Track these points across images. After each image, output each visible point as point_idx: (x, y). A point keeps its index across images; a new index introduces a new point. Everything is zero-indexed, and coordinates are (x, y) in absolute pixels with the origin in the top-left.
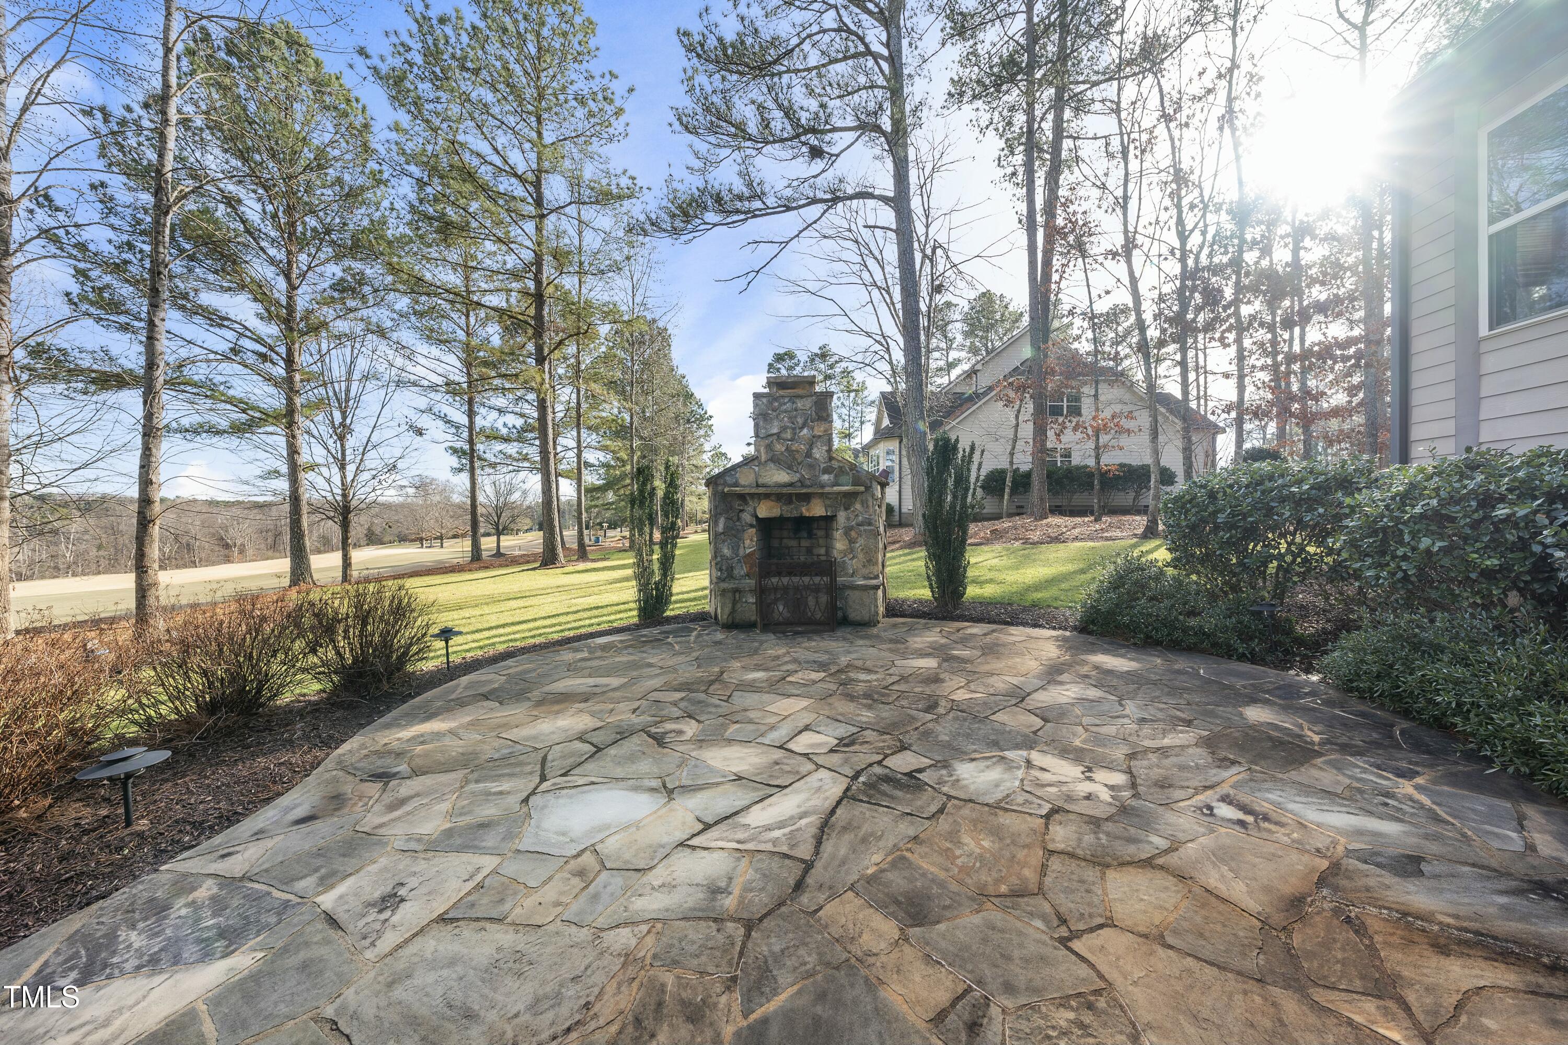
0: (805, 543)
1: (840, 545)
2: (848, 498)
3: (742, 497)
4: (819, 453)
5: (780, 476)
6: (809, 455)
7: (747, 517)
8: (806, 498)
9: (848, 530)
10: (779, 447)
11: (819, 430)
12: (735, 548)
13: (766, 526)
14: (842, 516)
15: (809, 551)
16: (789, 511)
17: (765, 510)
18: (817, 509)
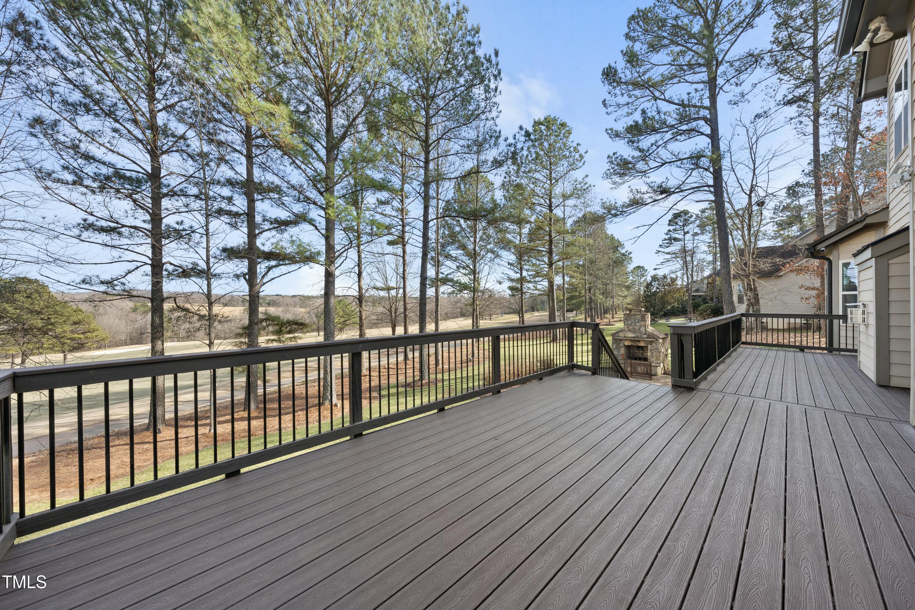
0: (641, 352)
1: (649, 354)
2: (651, 343)
3: (620, 340)
4: (642, 329)
5: (631, 335)
6: (639, 330)
7: (622, 345)
8: (639, 341)
9: (651, 350)
10: (631, 327)
11: (642, 323)
12: (619, 352)
13: (628, 347)
14: (649, 347)
15: (642, 354)
16: (633, 344)
17: (627, 343)
18: (642, 344)
